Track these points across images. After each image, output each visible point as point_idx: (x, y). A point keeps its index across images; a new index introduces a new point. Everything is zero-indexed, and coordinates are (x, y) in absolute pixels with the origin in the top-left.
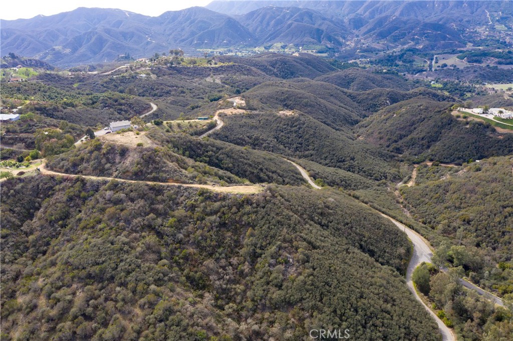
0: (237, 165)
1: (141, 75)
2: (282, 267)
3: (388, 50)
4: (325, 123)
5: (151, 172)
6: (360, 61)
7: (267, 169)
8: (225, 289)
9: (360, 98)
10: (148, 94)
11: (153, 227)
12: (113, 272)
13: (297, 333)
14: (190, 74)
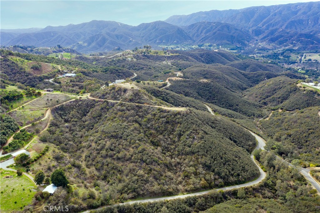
0: (176, 102)
1: (128, 59)
2: (192, 139)
3: (275, 49)
4: (226, 87)
5: (137, 100)
6: (256, 55)
7: (190, 105)
8: (167, 147)
9: (250, 76)
10: (131, 69)
11: (137, 121)
12: (122, 135)
13: (195, 163)
14: (154, 59)
